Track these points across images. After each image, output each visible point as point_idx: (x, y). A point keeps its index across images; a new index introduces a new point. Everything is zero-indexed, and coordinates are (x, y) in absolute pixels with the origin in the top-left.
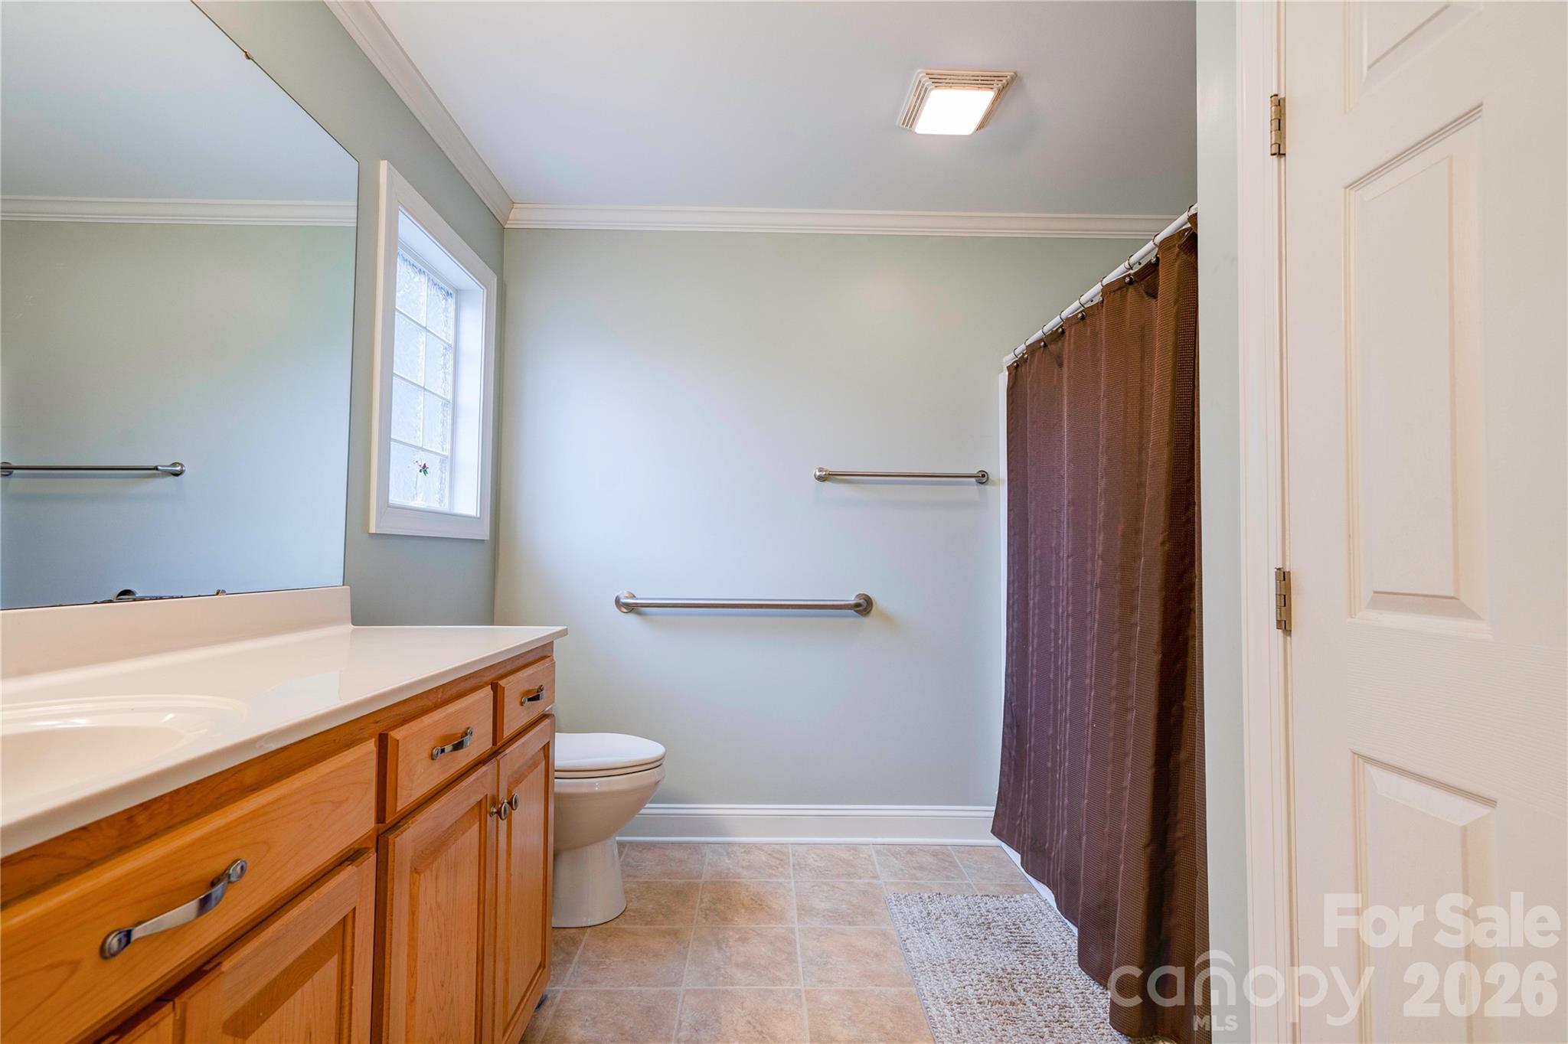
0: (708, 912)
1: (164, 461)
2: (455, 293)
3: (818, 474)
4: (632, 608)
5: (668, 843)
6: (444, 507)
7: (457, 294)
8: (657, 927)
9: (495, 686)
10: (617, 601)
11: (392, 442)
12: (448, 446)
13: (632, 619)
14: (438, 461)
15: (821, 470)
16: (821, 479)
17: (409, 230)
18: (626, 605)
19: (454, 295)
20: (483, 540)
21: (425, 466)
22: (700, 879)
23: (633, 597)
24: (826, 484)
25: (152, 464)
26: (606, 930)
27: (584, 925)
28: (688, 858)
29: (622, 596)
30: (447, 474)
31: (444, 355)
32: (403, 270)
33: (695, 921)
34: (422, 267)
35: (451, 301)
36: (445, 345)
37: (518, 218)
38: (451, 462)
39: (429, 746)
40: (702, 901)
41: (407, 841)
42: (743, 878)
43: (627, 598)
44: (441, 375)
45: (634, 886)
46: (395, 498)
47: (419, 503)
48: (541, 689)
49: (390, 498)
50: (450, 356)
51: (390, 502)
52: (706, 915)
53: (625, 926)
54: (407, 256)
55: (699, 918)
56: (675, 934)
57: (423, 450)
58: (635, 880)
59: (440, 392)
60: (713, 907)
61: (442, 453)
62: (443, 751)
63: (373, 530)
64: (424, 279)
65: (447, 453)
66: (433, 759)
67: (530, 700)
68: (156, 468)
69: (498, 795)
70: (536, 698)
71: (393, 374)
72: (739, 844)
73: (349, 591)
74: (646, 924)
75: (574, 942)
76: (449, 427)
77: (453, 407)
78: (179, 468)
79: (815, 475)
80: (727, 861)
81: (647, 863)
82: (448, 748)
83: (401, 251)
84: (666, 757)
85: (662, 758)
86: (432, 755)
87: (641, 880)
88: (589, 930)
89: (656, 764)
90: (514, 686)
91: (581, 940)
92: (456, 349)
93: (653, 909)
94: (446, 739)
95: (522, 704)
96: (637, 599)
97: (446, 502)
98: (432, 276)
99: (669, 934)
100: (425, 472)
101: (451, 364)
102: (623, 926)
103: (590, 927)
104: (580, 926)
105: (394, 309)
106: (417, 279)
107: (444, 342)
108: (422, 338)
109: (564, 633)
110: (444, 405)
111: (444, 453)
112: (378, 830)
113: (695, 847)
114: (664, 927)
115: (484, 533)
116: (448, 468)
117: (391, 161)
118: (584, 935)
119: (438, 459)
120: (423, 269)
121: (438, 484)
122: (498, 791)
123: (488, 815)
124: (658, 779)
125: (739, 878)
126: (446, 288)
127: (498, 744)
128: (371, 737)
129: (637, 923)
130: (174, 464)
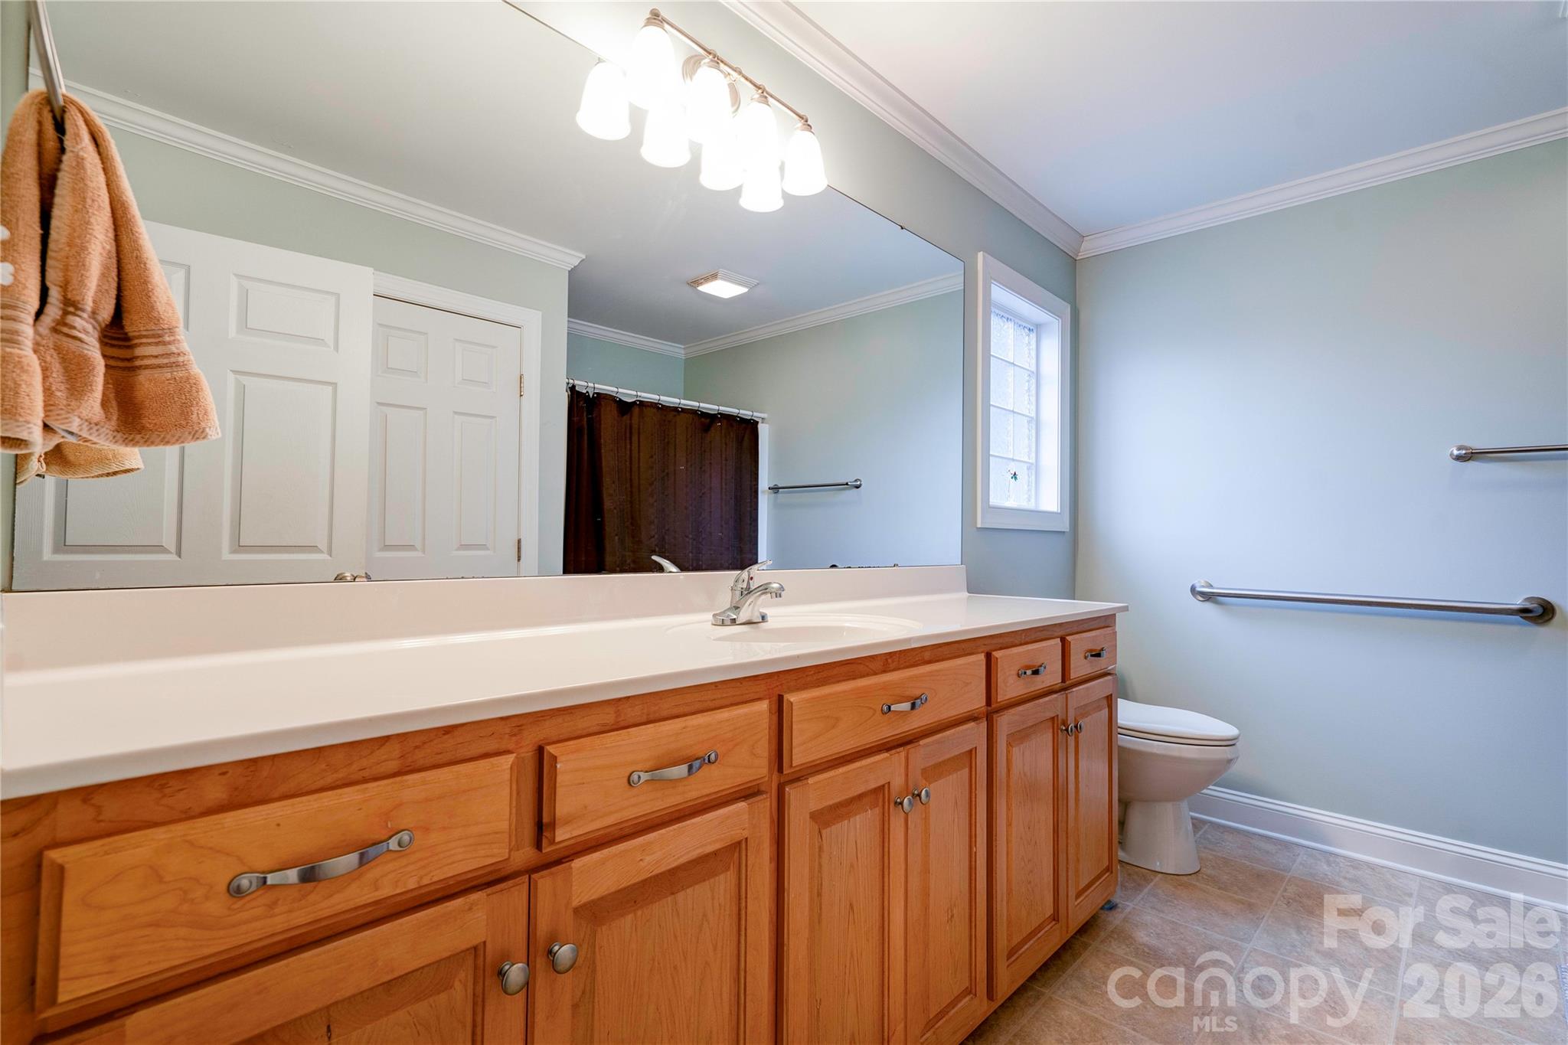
0: (1291, 901)
1: (850, 479)
2: (1036, 328)
3: (1456, 452)
4: (1209, 597)
5: (1255, 834)
6: (1031, 506)
7: (1037, 328)
8: (1230, 894)
9: (1063, 640)
10: (1193, 590)
11: (991, 458)
12: (1033, 455)
13: (1208, 606)
14: (1025, 468)
15: (1459, 449)
16: (1459, 458)
17: (1000, 294)
18: (1202, 594)
19: (1035, 331)
20: (1064, 532)
21: (1015, 474)
22: (1288, 872)
23: (1211, 586)
24: (1471, 464)
25: (845, 482)
26: (1177, 879)
27: (1157, 870)
28: (1277, 852)
29: (1197, 585)
30: (1033, 477)
31: (1028, 381)
32: (995, 321)
33: (1274, 903)
34: (1009, 315)
35: (1033, 336)
36: (1029, 373)
37: (1088, 249)
38: (1035, 468)
39: (1017, 668)
40: (1285, 890)
41: (1005, 723)
42: (1342, 887)
43: (1203, 587)
44: (1027, 398)
45: (1211, 857)
46: (994, 501)
47: (1011, 503)
48: (1102, 649)
49: (991, 500)
50: (1034, 381)
51: (991, 503)
52: (1289, 903)
53: (1198, 884)
54: (997, 311)
55: (1279, 903)
56: (1250, 907)
57: (1013, 460)
58: (1214, 853)
59: (1026, 412)
60: (1298, 898)
61: (1028, 461)
62: (1025, 673)
63: (979, 526)
64: (1011, 325)
65: (1033, 461)
66: (1019, 677)
67: (1092, 656)
68: (847, 484)
69: (1067, 720)
70: (1098, 655)
71: (990, 405)
72: (1345, 857)
73: (965, 570)
74: (1219, 889)
75: (1147, 881)
76: (1034, 439)
77: (1037, 422)
78: (859, 483)
79: (1451, 454)
80: (1325, 867)
81: (1228, 843)
82: (1029, 672)
83: (993, 309)
84: (1240, 738)
85: (1235, 739)
86: (1018, 674)
87: (1219, 854)
88: (1160, 875)
89: (1229, 743)
90: (1079, 644)
91: (1152, 880)
92: (1037, 375)
93: (1228, 880)
94: (1028, 667)
95: (1086, 658)
96: (1213, 588)
97: (1033, 500)
98: (1016, 321)
99: (1243, 903)
100: (1016, 478)
101: (1033, 387)
102: (1194, 883)
103: (1162, 873)
104: (1153, 869)
105: (990, 355)
106: (1006, 327)
107: (1028, 370)
108: (1011, 371)
109: (1125, 609)
110: (1029, 422)
111: (1030, 461)
112: (987, 711)
113: (1287, 845)
114: (1237, 897)
115: (1065, 525)
116: (1034, 472)
117: (986, 251)
118: (1155, 876)
119: (1025, 467)
120: (1010, 317)
121: (1026, 487)
122: (1067, 716)
123: (1059, 731)
124: (1230, 757)
125: (1338, 886)
126: (1027, 325)
127: (1067, 683)
128: (982, 652)
129: (1208, 885)
130: (856, 481)
